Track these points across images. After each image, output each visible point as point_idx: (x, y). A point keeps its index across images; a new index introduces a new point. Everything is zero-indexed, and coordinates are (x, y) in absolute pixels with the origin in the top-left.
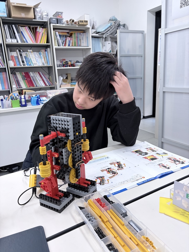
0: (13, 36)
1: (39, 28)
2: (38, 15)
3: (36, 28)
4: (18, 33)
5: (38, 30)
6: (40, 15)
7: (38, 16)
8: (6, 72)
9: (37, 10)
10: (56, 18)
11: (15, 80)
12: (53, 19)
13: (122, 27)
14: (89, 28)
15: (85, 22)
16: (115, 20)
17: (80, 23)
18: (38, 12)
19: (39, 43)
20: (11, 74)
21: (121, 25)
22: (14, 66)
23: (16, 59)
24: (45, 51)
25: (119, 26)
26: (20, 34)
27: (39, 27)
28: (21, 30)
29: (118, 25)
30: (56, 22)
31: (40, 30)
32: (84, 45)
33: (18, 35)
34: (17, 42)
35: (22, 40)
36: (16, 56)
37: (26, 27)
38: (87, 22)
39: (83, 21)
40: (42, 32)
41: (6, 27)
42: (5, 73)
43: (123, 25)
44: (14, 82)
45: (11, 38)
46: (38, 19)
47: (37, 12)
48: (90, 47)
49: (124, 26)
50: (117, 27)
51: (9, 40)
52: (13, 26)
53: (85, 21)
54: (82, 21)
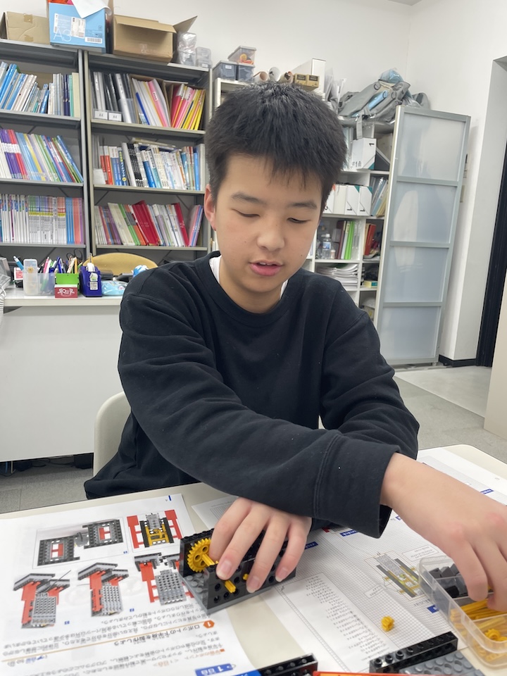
0: (113, 104)
1: (184, 89)
2: (186, 53)
3: (177, 88)
4: (127, 97)
5: (180, 93)
6: (190, 51)
7: (184, 55)
8: (83, 198)
9: (186, 37)
10: (235, 63)
11: (105, 223)
12: (227, 67)
13: (413, 101)
15: (310, 80)
16: (395, 81)
17: (298, 82)
18: (187, 43)
19: (178, 129)
20: (95, 205)
21: (410, 97)
22: (105, 183)
23: (115, 166)
24: (192, 152)
25: (405, 96)
26: (132, 100)
27: (185, 85)
28: (137, 90)
29: (402, 96)
30: (233, 75)
31: (185, 93)
33: (128, 102)
34: (121, 120)
35: (135, 117)
36: (115, 157)
37: (151, 82)
38: (316, 79)
39: (305, 76)
40: (190, 99)
41: (98, 79)
42: (81, 201)
43: (416, 97)
44: (102, 228)
45: (107, 108)
46: (185, 64)
47: (184, 43)
49: (420, 98)
50: (399, 99)
51: (102, 113)
52: (118, 77)
53: (310, 76)
54: (304, 78)
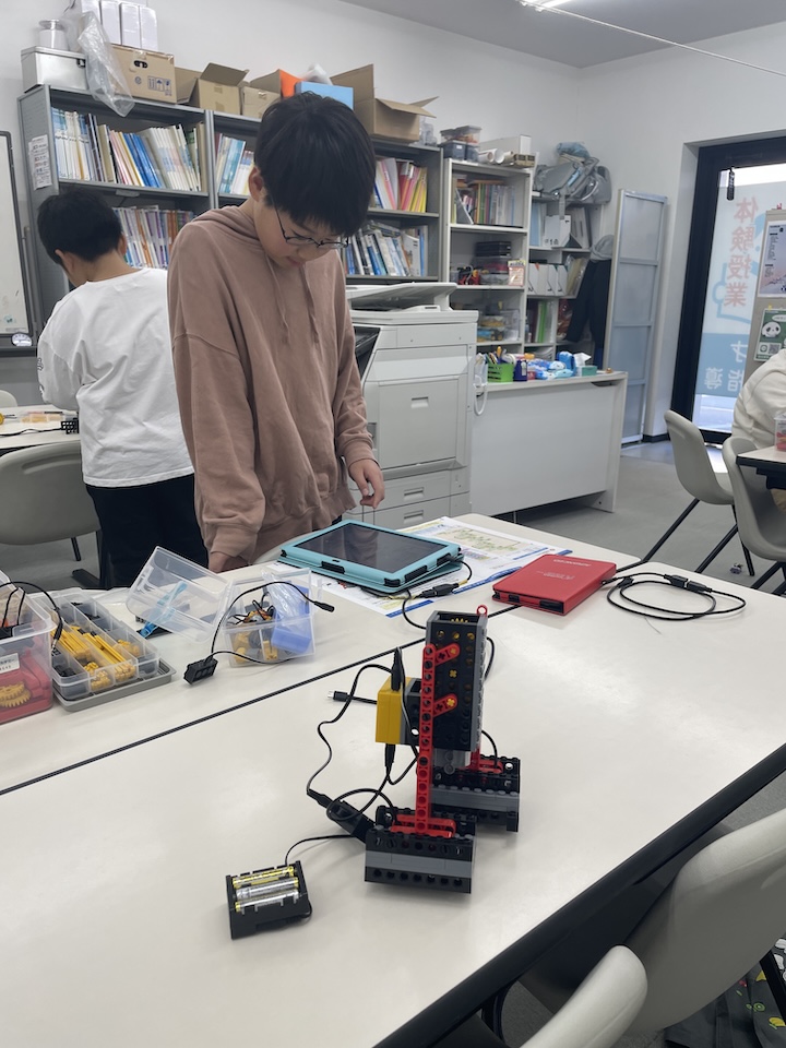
5: (407, 173)
10: (464, 143)
12: (458, 147)
14: (528, 175)
16: (582, 155)
17: (519, 162)
19: (407, 211)
24: (416, 235)
25: (593, 172)
27: (409, 163)
30: (463, 155)
31: (410, 171)
32: (501, 222)
37: (383, 161)
38: (533, 159)
40: (415, 178)
48: (526, 230)
49: (603, 171)
54: (523, 158)
